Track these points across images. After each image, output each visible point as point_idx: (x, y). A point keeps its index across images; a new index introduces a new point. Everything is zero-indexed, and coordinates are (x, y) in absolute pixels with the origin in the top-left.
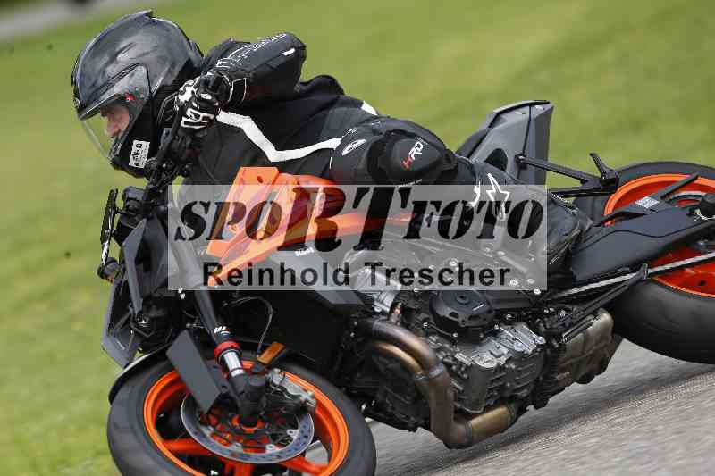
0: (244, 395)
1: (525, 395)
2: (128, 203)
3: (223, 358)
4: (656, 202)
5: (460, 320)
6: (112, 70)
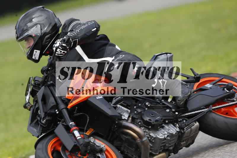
0: (82, 145)
1: (172, 149)
2: (35, 82)
3: (73, 133)
4: (212, 86)
5: (152, 122)
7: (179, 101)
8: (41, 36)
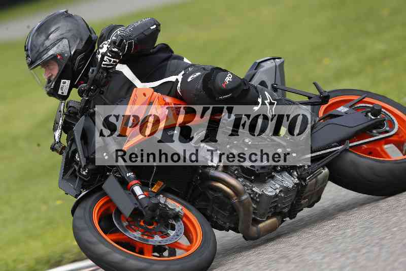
0: (147, 208)
2: (70, 109)
3: (133, 189)
4: (348, 109)
5: (256, 170)
6: (48, 43)
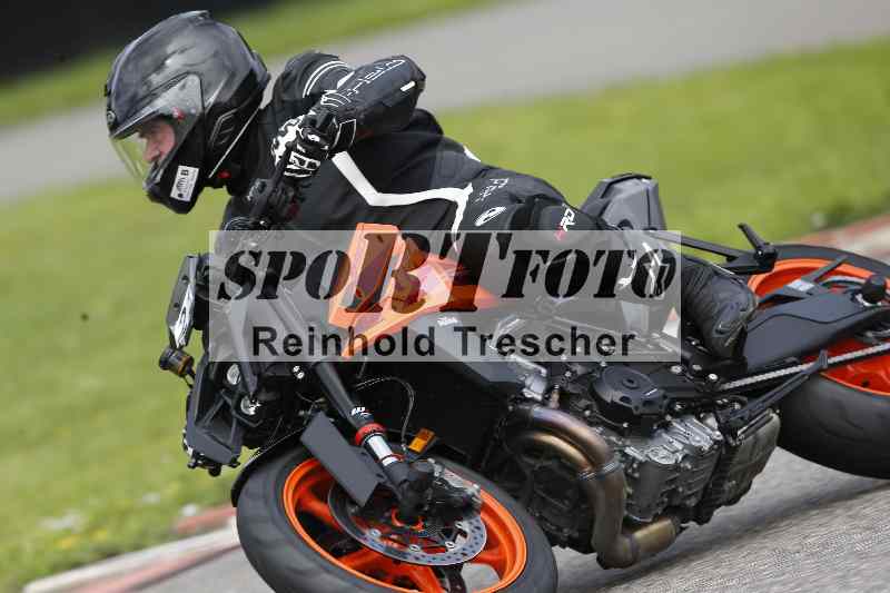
0: (407, 484)
3: (366, 444)
4: (812, 285)
5: (632, 406)
7: (721, 332)
8: (202, 115)
